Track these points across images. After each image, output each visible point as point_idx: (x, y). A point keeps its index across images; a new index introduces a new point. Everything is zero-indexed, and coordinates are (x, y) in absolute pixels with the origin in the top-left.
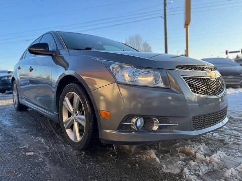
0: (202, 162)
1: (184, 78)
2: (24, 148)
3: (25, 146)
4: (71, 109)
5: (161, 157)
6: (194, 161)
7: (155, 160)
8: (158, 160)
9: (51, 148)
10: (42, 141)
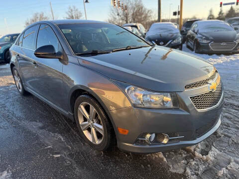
0: (200, 159)
1: (191, 98)
2: (49, 148)
3: (49, 147)
4: (87, 116)
5: (167, 156)
6: (194, 160)
7: (162, 159)
8: (165, 160)
9: (72, 148)
10: (62, 139)
